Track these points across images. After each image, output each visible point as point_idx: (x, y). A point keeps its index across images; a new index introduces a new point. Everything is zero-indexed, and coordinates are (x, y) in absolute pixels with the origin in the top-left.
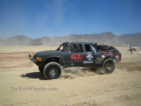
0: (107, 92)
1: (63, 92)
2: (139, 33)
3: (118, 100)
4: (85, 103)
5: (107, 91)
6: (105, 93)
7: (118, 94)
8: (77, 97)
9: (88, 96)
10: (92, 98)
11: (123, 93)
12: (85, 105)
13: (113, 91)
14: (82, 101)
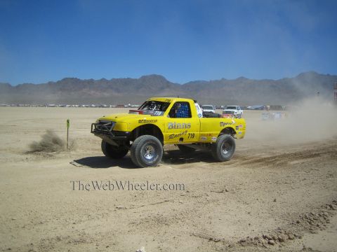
0: (119, 212)
1: (10, 217)
2: (223, 79)
3: (138, 227)
4: (59, 239)
5: (120, 208)
6: (112, 214)
7: (141, 214)
8: (42, 227)
9: (72, 222)
10: (79, 227)
11: (153, 212)
12: (59, 243)
13: (132, 207)
14: (53, 235)
